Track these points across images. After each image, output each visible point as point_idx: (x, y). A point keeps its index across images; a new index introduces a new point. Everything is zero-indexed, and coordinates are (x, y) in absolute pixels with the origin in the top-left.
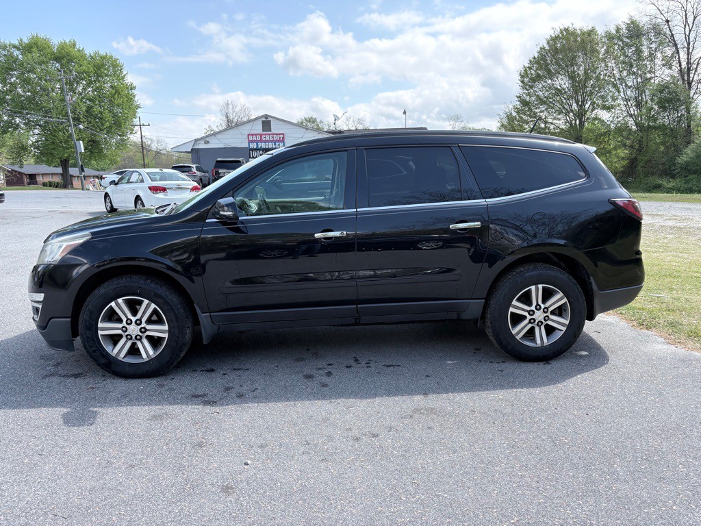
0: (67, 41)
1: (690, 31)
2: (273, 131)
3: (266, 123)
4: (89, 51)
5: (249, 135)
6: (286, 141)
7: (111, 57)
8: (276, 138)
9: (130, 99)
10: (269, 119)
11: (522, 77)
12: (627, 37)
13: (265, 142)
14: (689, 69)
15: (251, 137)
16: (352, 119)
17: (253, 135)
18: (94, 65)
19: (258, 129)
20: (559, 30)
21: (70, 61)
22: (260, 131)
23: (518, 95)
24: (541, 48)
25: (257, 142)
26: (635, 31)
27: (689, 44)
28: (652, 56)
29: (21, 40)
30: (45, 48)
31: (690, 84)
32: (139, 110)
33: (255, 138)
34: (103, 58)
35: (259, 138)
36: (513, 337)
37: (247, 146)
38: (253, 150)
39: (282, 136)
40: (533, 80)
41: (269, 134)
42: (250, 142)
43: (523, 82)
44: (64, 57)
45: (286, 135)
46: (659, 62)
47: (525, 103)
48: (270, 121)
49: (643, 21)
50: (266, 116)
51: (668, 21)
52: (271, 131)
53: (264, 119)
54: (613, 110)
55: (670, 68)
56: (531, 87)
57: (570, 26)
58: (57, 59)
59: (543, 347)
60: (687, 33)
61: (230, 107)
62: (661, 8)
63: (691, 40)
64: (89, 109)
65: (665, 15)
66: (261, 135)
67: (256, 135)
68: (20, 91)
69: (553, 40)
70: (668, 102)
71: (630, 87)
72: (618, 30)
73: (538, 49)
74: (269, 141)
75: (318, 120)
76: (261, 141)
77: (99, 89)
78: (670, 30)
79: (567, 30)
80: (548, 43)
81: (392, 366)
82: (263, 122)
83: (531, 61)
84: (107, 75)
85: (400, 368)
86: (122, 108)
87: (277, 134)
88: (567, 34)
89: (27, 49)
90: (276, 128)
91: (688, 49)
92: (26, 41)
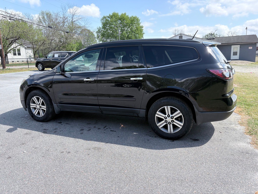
0: (123, 13)
4: (130, 16)
7: (136, 17)
9: (141, 31)
16: (231, 32)
18: (131, 21)
21: (124, 20)
29: (110, 14)
30: (116, 16)
32: (144, 35)
34: (134, 18)
36: (157, 127)
44: (122, 19)
48: (182, 36)
53: (180, 35)
58: (120, 19)
59: (171, 134)
61: (177, 31)
64: (128, 36)
68: (109, 31)
75: (215, 34)
77: (131, 29)
81: (113, 131)
84: (135, 24)
85: (116, 133)
86: (138, 35)
89: (111, 17)
92: (111, 14)
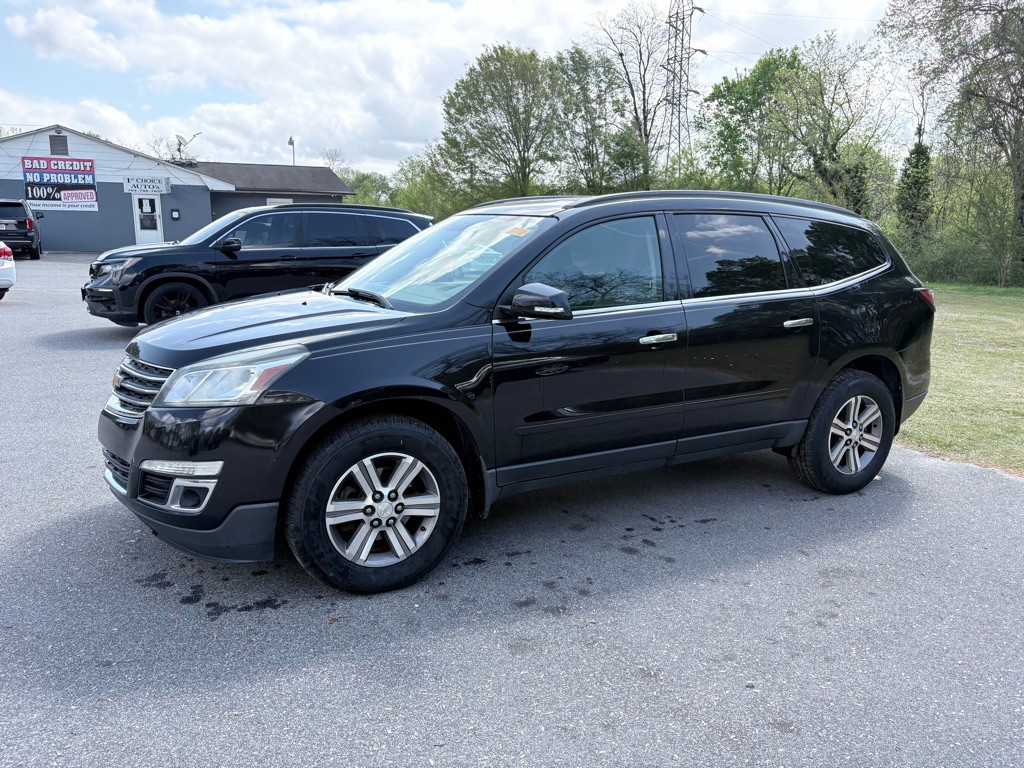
1: (645, 70)
2: (72, 155)
3: (58, 140)
5: (24, 159)
6: (96, 172)
8: (77, 166)
10: (64, 133)
11: (447, 105)
12: (573, 70)
13: (57, 172)
14: (645, 118)
15: (28, 164)
17: (32, 159)
19: (43, 148)
20: (492, 49)
22: (47, 154)
23: (444, 131)
24: (471, 70)
25: (41, 171)
26: (580, 63)
27: (644, 86)
28: (601, 100)
31: (647, 136)
33: (36, 164)
35: (44, 165)
36: (832, 464)
37: (22, 178)
38: (32, 185)
39: (88, 164)
40: (460, 112)
41: (65, 160)
42: (26, 171)
43: (448, 113)
45: (96, 163)
46: (609, 107)
47: (453, 143)
48: (65, 137)
49: (590, 51)
50: (58, 128)
51: (621, 55)
52: (67, 154)
53: (53, 133)
54: (558, 163)
55: (622, 115)
56: (458, 121)
57: (506, 44)
60: (642, 73)
62: (613, 37)
63: (647, 81)
65: (619, 46)
66: (49, 160)
67: (39, 159)
69: (485, 61)
70: (626, 157)
71: (578, 134)
72: (560, 59)
73: (468, 70)
74: (64, 172)
76: (49, 170)
78: (625, 67)
79: (502, 49)
80: (480, 64)
82: (51, 137)
83: (458, 86)
87: (79, 161)
88: (502, 55)
90: (76, 149)
91: (644, 93)
